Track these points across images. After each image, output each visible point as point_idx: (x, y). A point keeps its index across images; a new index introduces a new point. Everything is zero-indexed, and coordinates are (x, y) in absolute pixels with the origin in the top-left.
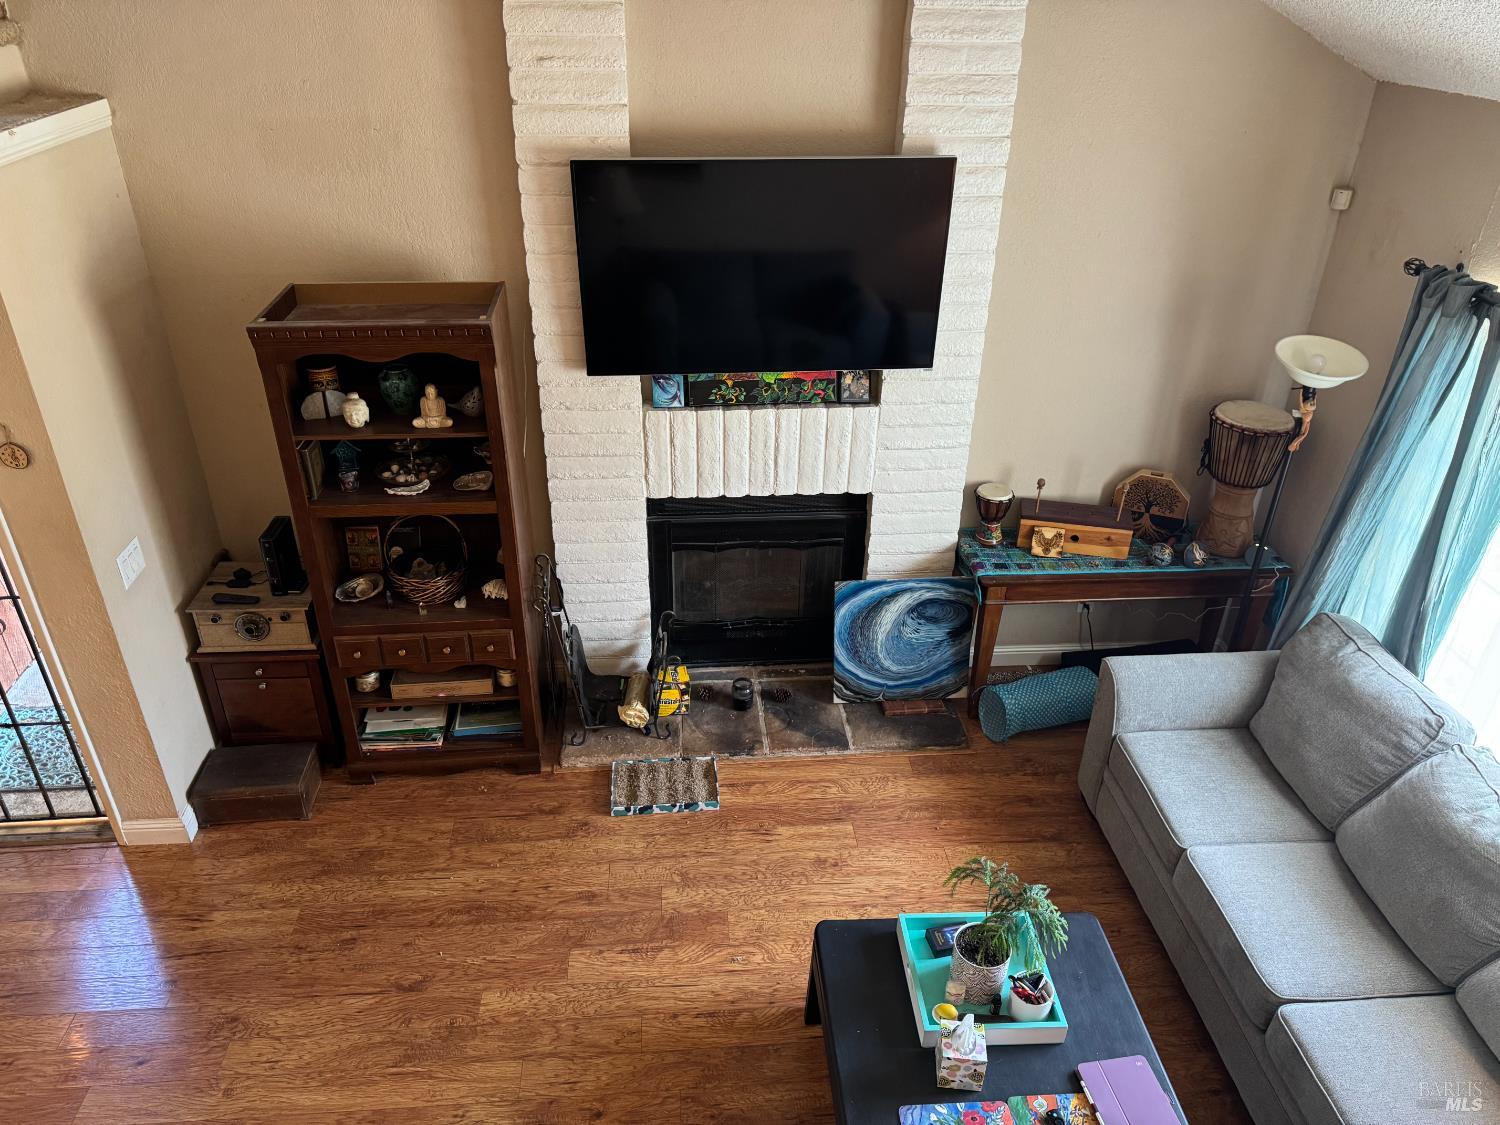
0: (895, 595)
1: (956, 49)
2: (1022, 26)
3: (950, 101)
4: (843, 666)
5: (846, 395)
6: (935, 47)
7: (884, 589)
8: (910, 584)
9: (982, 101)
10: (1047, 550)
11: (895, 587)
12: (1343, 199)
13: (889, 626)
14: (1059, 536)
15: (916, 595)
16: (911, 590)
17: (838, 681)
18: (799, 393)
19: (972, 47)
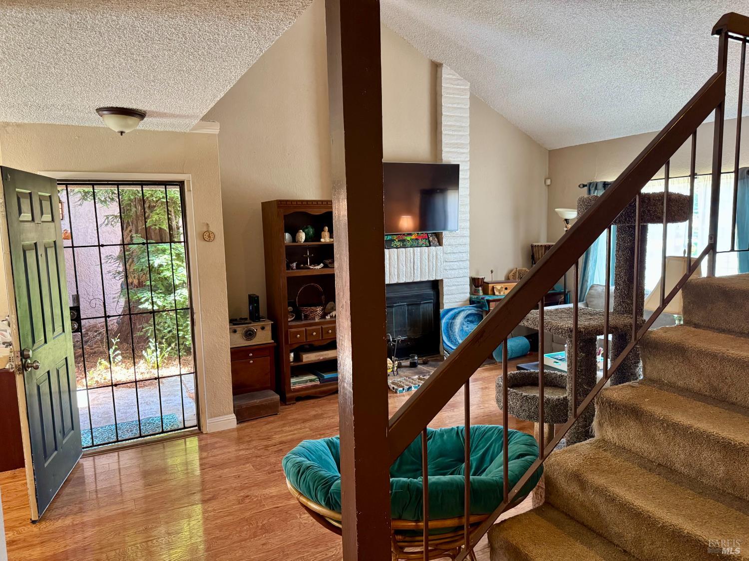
0: (459, 313)
1: (453, 135)
2: (469, 130)
3: (453, 150)
4: (446, 344)
5: (432, 244)
6: (449, 135)
7: (456, 311)
8: (463, 308)
9: (462, 151)
10: (500, 293)
11: (459, 310)
12: (548, 182)
13: (459, 325)
14: (502, 288)
15: (466, 312)
16: (463, 310)
17: (446, 351)
18: (418, 243)
19: (457, 135)
